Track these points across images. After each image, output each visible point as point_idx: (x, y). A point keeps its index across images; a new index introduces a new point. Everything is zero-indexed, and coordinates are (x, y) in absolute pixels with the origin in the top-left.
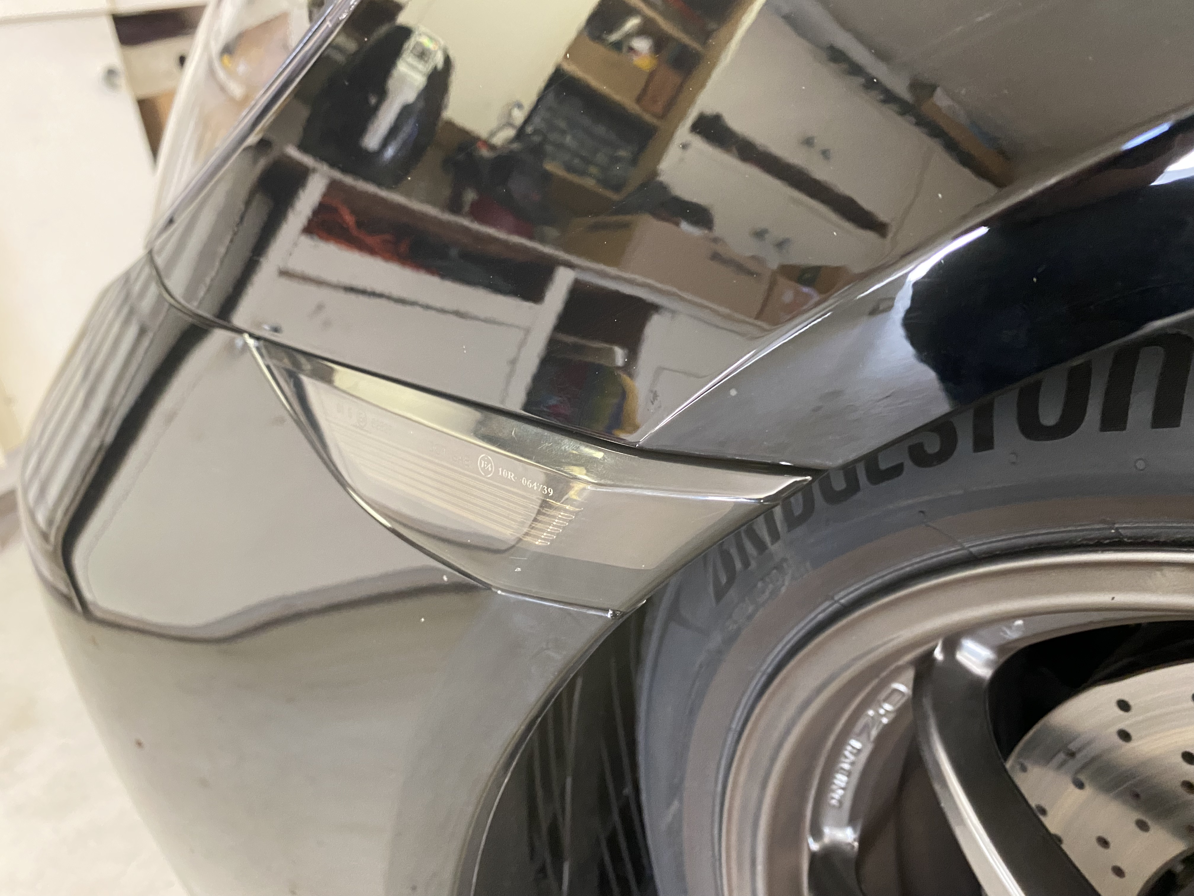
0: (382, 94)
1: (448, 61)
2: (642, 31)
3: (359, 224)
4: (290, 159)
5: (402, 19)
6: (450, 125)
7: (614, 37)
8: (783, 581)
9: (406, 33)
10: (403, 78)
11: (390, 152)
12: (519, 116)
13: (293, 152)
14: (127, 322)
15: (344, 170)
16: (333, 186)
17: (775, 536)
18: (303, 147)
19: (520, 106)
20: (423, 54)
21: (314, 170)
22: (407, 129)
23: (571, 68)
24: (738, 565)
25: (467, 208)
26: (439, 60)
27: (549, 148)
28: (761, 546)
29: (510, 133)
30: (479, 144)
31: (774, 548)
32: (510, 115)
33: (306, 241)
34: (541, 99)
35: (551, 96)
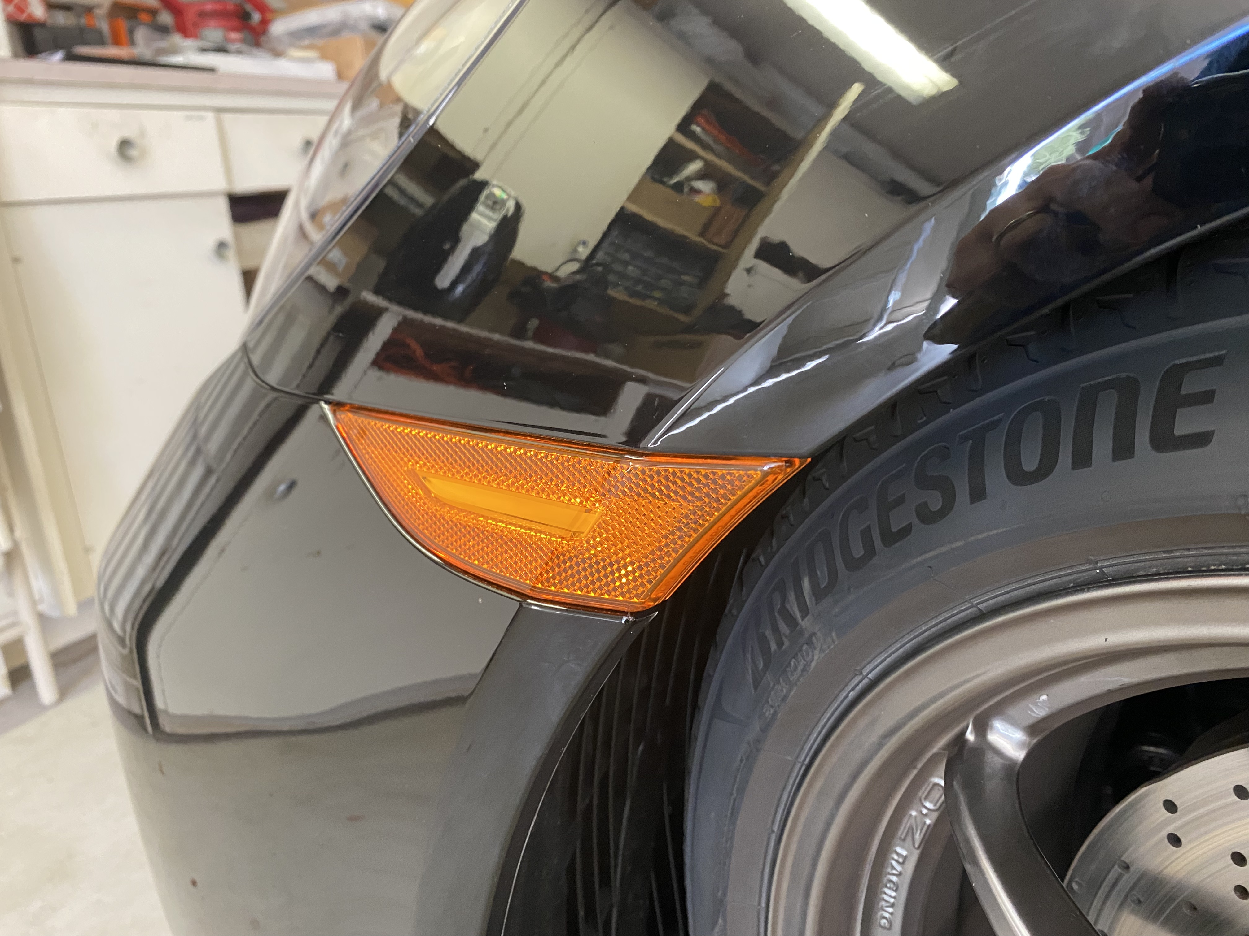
0: (456, 240)
1: (518, 207)
2: (702, 175)
3: (427, 355)
4: (365, 303)
5: (479, 175)
6: (519, 264)
7: (675, 180)
8: (813, 656)
9: (483, 185)
10: (477, 226)
11: (460, 289)
12: (583, 252)
13: (369, 297)
14: (192, 463)
15: (415, 308)
16: (404, 324)
17: (805, 612)
18: (377, 292)
19: (584, 243)
20: (495, 204)
21: (386, 310)
22: (478, 268)
23: (633, 208)
24: (773, 647)
25: (530, 334)
26: (511, 206)
27: (611, 278)
28: (792, 623)
29: (574, 266)
30: (545, 277)
31: (805, 623)
32: (575, 251)
33: (375, 373)
34: (605, 235)
35: (615, 233)
